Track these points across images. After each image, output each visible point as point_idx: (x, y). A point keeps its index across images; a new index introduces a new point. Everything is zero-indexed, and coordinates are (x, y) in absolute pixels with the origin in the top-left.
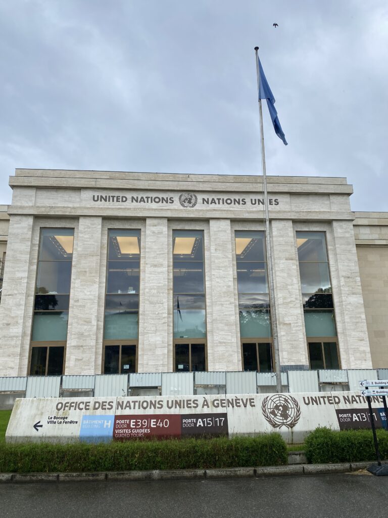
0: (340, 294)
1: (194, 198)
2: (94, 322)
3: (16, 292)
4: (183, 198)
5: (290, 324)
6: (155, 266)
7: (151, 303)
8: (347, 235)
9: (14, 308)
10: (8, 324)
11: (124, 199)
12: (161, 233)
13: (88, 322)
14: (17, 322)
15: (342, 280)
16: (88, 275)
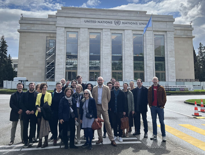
0: (167, 57)
1: (119, 22)
2: (86, 65)
3: (60, 54)
4: (116, 22)
5: (150, 67)
6: (106, 46)
7: (105, 59)
8: (172, 37)
9: (60, 59)
10: (59, 64)
11: (95, 22)
12: (108, 34)
13: (84, 64)
14: (62, 64)
15: (168, 52)
16: (84, 49)
